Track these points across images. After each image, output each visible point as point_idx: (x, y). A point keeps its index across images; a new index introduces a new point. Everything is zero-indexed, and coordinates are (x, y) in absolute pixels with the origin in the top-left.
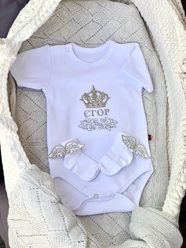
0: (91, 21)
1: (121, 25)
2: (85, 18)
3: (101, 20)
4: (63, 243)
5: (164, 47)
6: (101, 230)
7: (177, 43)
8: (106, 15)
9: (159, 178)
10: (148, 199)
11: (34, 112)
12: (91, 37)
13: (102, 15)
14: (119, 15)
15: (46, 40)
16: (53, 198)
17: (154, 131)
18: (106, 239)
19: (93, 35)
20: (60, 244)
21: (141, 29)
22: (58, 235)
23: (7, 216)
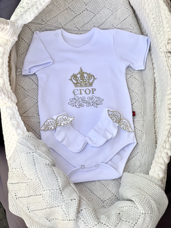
0: (85, 9)
1: (112, 13)
2: (80, 7)
3: (94, 9)
4: (57, 201)
5: (150, 30)
6: (93, 195)
7: (162, 25)
8: (98, 4)
9: (147, 149)
10: (137, 169)
11: (32, 90)
12: (85, 24)
13: (95, 4)
14: (111, 4)
15: (44, 26)
16: (48, 161)
17: (143, 107)
18: (98, 202)
19: (87, 22)
20: (54, 202)
21: (131, 16)
22: (52, 194)
23: (7, 181)
